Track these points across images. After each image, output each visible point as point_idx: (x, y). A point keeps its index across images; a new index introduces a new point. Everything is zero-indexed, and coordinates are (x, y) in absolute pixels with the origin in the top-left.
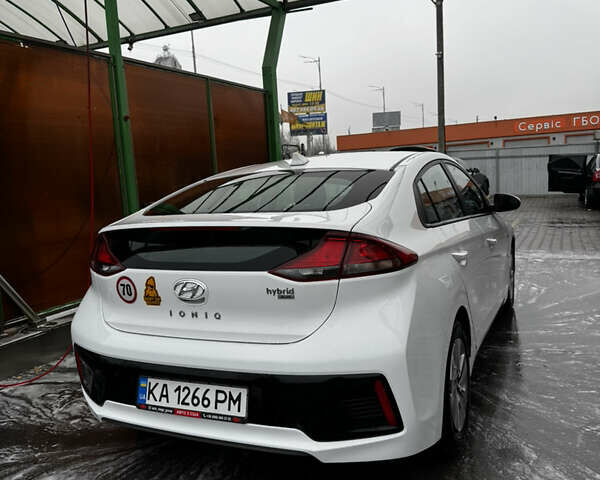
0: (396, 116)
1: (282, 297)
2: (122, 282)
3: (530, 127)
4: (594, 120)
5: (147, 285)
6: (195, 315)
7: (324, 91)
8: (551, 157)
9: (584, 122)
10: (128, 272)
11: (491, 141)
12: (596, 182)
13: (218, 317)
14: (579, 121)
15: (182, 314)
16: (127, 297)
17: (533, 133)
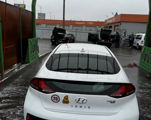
0: (44, 15)
1: (112, 103)
2: (54, 96)
3: (79, 23)
4: (92, 23)
5: (64, 98)
6: (81, 107)
7: (25, 5)
8: (89, 33)
9: (90, 24)
10: (57, 93)
11: (70, 25)
12: (99, 41)
13: (89, 107)
14: (89, 23)
15: (76, 107)
16: (55, 101)
17: (79, 25)
